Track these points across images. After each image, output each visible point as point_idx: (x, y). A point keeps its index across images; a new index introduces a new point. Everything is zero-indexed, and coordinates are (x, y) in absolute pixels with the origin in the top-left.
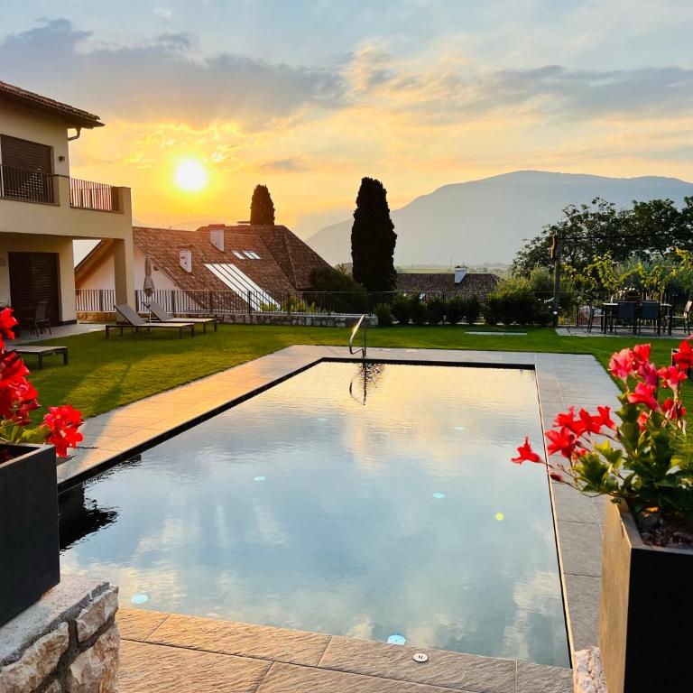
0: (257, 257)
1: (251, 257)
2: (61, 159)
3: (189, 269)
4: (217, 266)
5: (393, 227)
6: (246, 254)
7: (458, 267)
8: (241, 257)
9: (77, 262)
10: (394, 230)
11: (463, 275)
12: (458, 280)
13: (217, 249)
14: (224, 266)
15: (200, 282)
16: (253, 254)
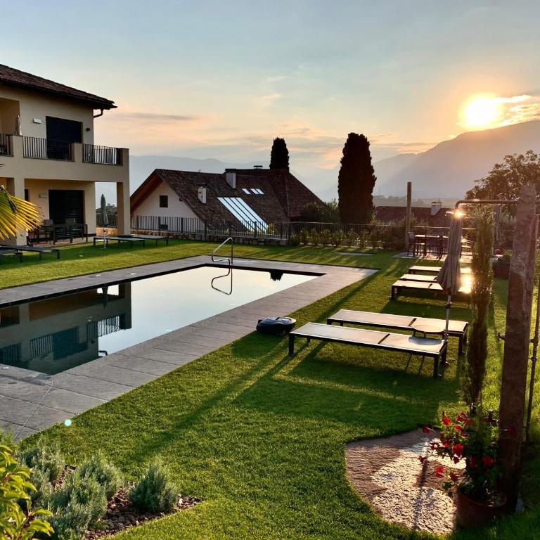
0: (261, 193)
1: (256, 193)
2: (88, 130)
3: (204, 201)
4: (227, 199)
5: (373, 171)
6: (253, 190)
7: (435, 203)
8: (248, 192)
9: (131, 194)
10: (374, 174)
11: (438, 209)
12: (433, 213)
13: (229, 186)
14: (233, 199)
15: (211, 210)
16: (259, 191)
